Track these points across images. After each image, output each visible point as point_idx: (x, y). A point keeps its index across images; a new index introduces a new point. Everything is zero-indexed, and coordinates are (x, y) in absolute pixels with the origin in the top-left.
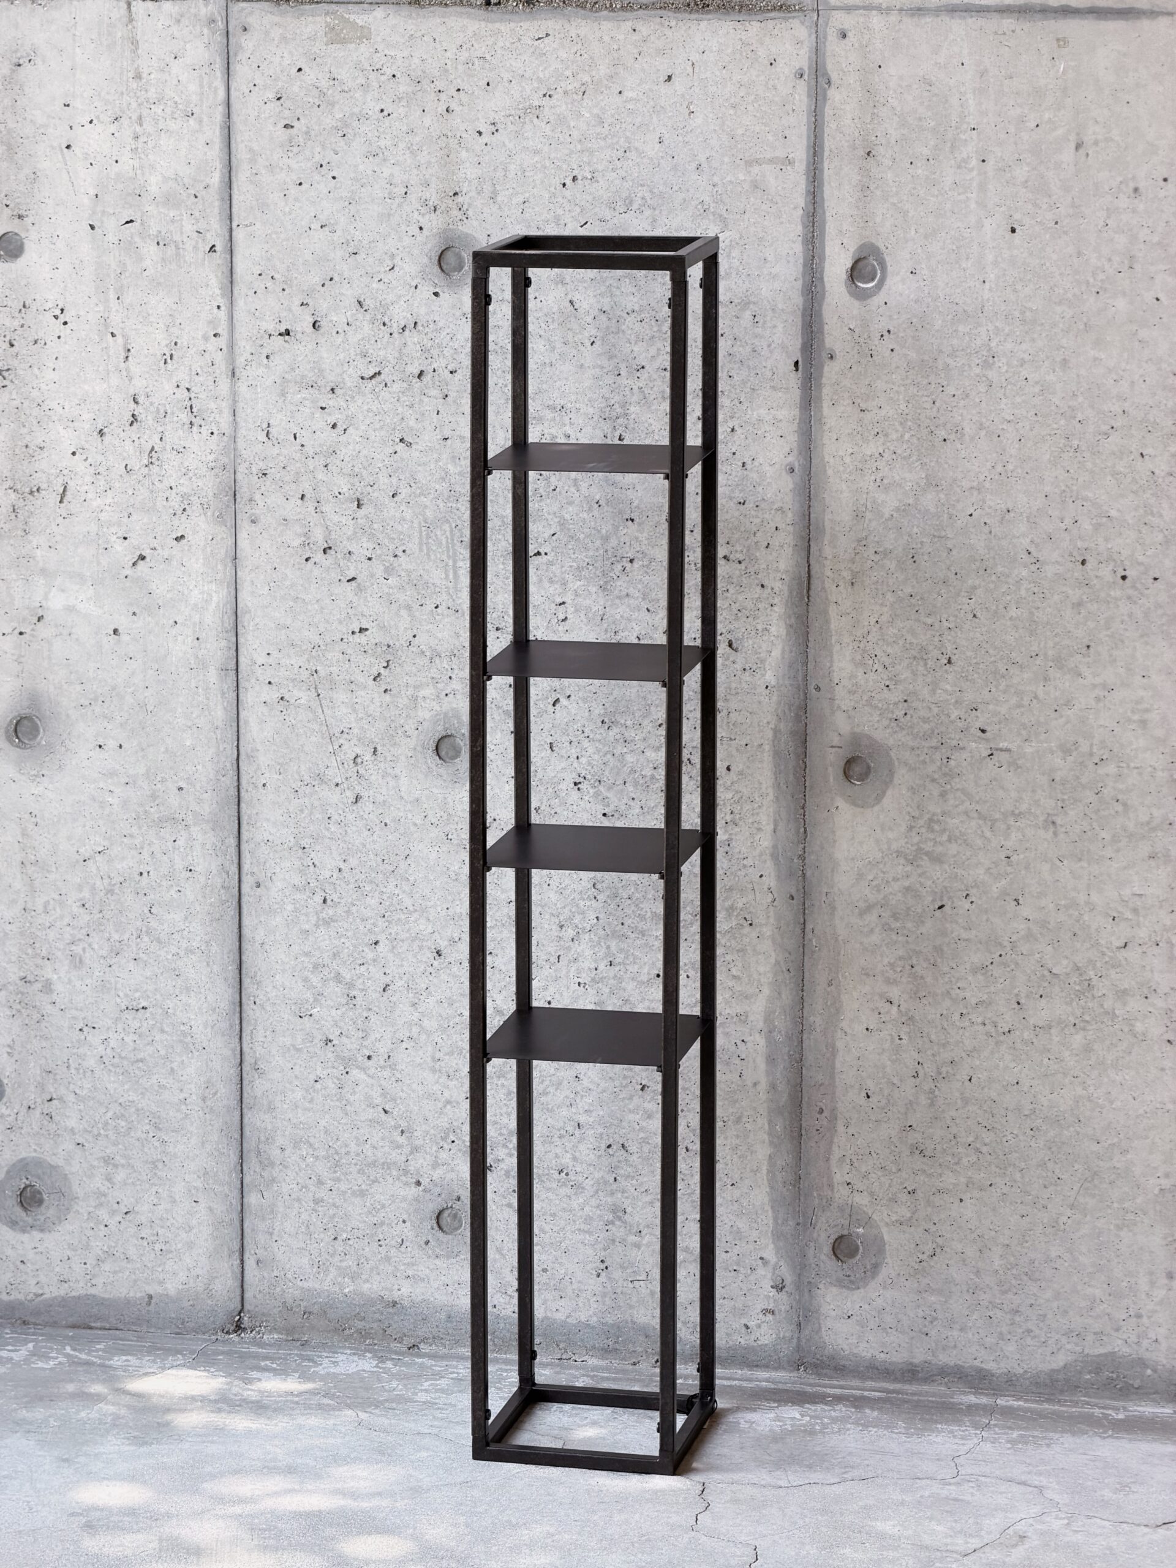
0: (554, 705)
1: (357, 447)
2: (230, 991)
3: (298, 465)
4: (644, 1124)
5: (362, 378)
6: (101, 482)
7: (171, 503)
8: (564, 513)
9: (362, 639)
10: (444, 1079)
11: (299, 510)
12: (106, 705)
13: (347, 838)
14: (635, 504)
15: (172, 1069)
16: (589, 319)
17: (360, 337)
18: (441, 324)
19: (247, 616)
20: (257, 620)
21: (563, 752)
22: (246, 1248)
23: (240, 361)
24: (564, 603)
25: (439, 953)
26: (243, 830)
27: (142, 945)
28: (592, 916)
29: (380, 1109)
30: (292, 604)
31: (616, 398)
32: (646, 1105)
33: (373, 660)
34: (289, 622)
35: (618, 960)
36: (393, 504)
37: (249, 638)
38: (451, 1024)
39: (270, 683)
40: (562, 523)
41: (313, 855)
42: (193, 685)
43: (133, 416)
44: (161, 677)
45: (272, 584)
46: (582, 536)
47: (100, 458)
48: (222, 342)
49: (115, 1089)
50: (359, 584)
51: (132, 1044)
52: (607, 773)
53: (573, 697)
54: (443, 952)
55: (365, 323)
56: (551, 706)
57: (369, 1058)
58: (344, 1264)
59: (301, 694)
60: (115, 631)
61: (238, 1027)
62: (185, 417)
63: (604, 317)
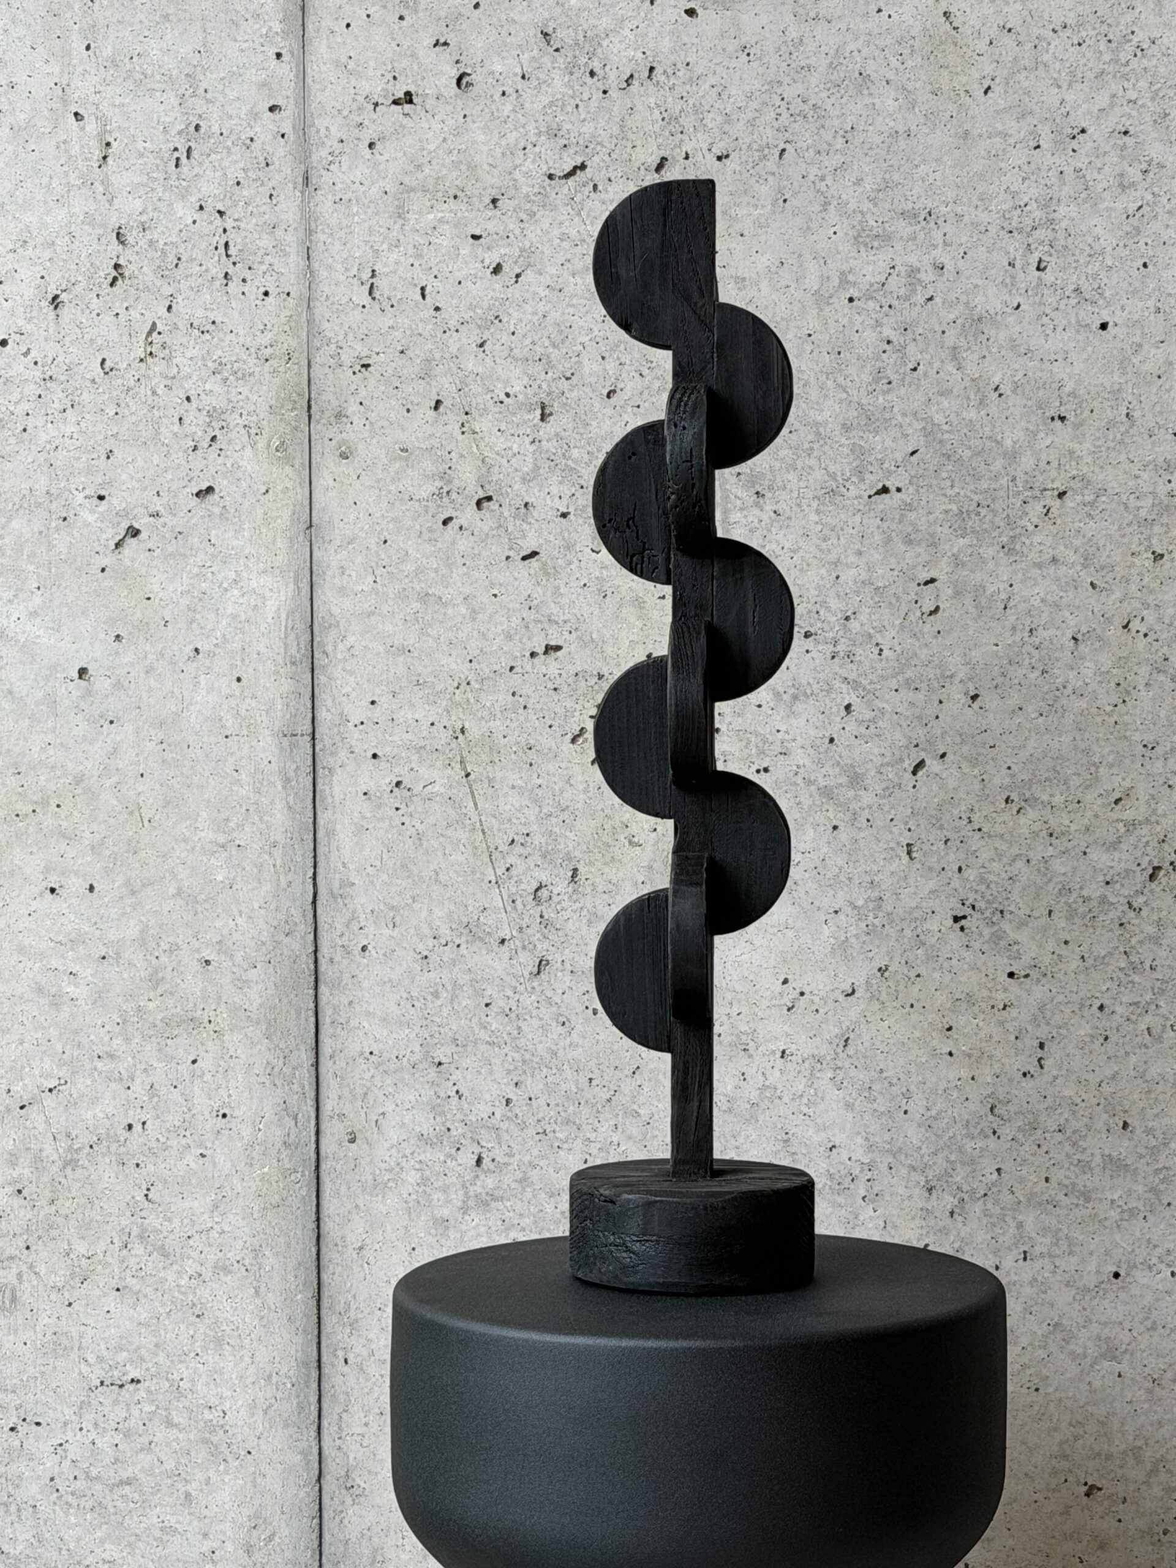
0: (914, 773)
1: (542, 308)
2: (299, 1339)
3: (429, 346)
5: (551, 177)
6: (57, 398)
7: (188, 429)
8: (933, 411)
9: (551, 665)
11: (430, 430)
12: (63, 812)
13: (522, 1042)
14: (1067, 389)
15: (188, 1495)
16: (982, 46)
17: (545, 100)
18: (699, 70)
19: (333, 633)
20: (351, 639)
21: (932, 861)
23: (320, 155)
24: (932, 581)
26: (322, 1037)
27: (132, 1262)
28: (988, 1167)
30: (416, 606)
31: (1031, 192)
33: (569, 704)
34: (411, 640)
36: (609, 411)
37: (337, 672)
39: (375, 756)
40: (930, 431)
41: (457, 1076)
42: (229, 768)
43: (117, 266)
44: (169, 756)
45: (377, 572)
46: (968, 453)
47: (52, 349)
48: (286, 122)
49: (78, 1540)
50: (545, 564)
51: (111, 1451)
52: (1015, 896)
53: (950, 757)
55: (556, 75)
56: (908, 775)
59: (435, 775)
60: (82, 672)
62: (216, 266)
63: (1008, 41)
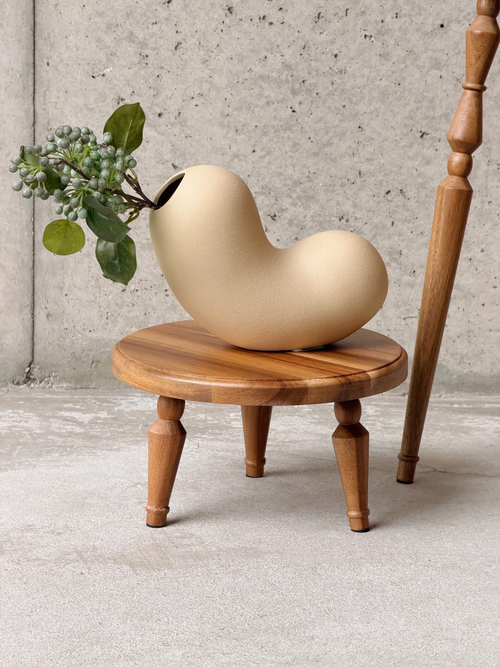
4: (422, 170)
10: (232, 134)
22: (36, 303)
25: (230, 9)
29: (170, 164)
32: (425, 151)
35: (404, 12)
38: (241, 80)
54: (234, 11)
57: (160, 115)
58: (132, 314)
61: (31, 88)
